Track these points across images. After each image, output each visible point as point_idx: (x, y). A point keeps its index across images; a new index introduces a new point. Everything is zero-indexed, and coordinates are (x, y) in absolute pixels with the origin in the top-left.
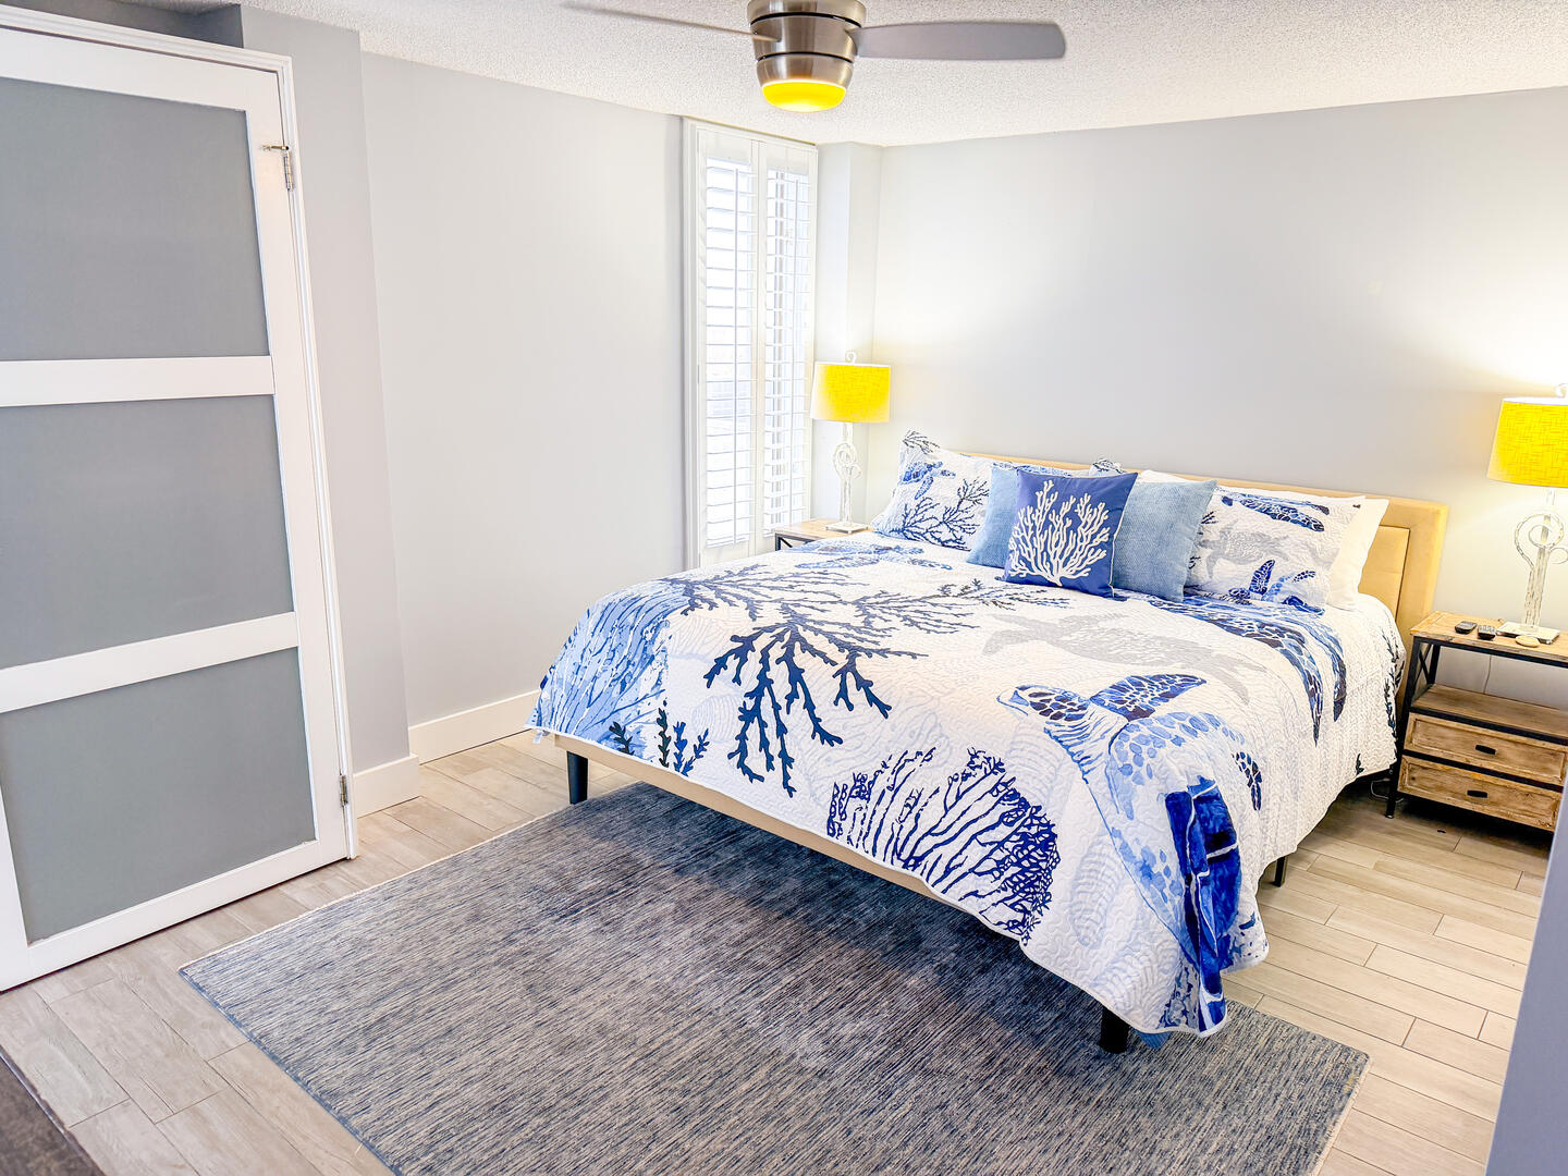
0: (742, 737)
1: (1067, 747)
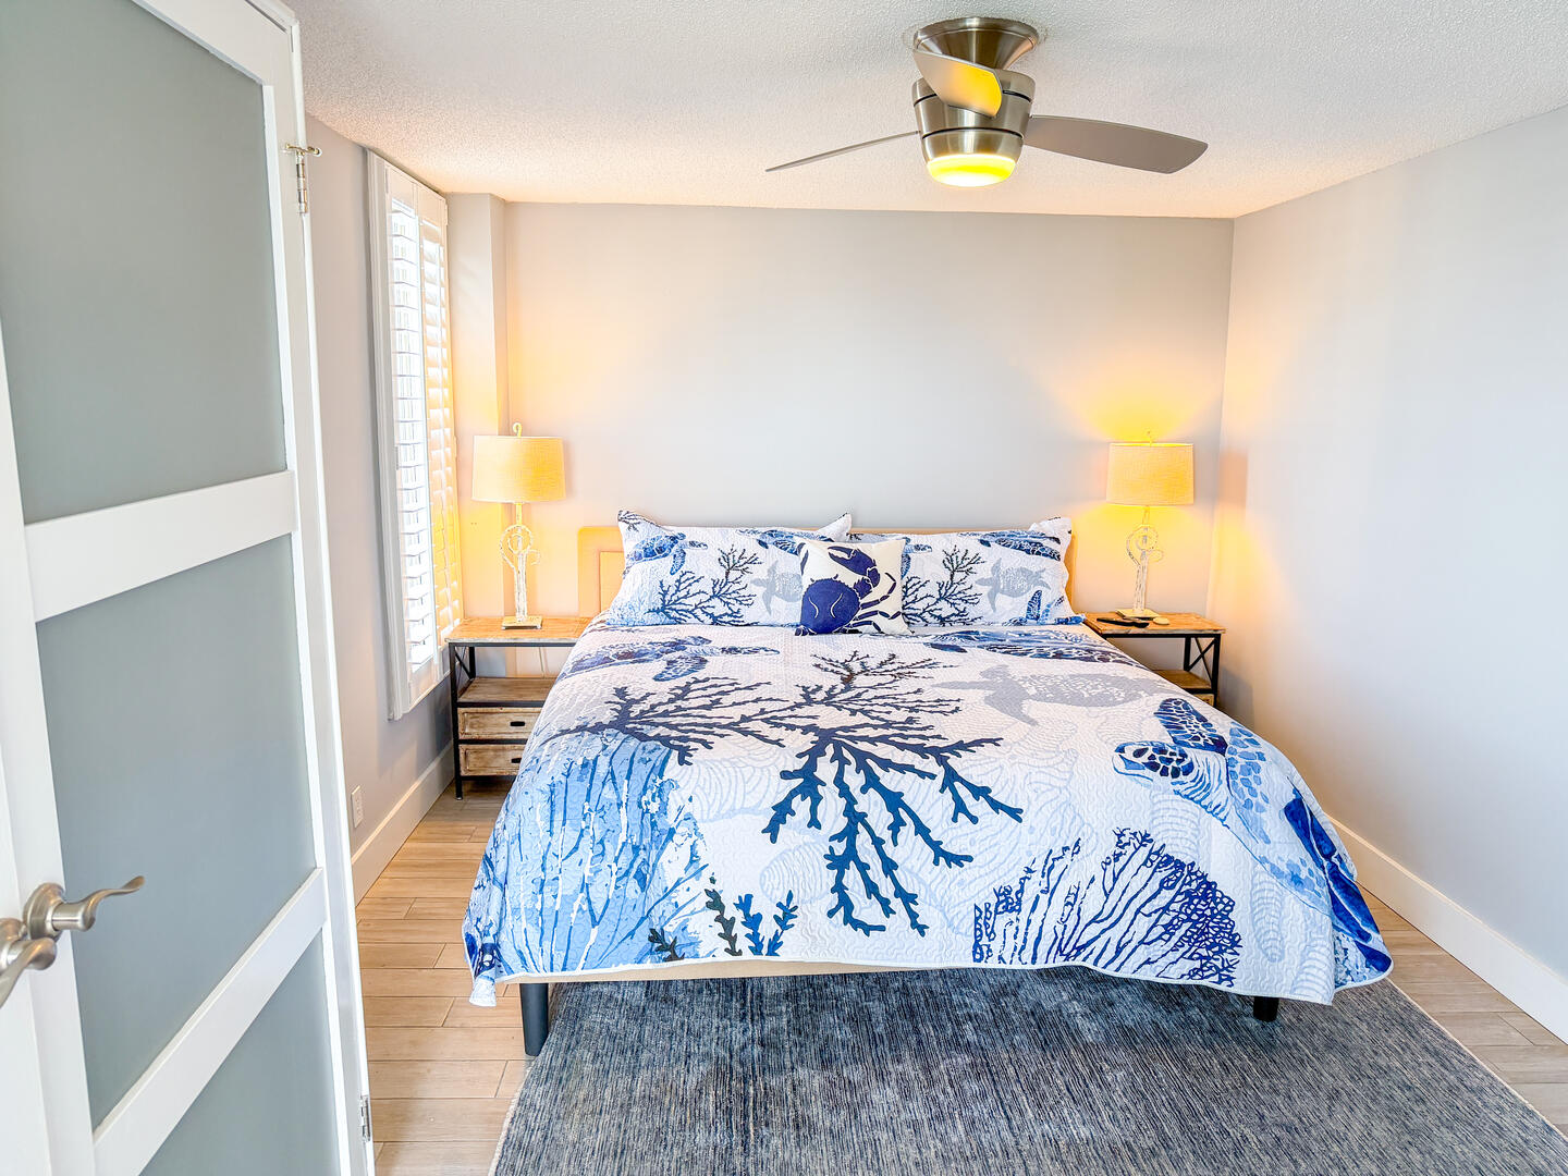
0: (839, 888)
1: (1199, 802)
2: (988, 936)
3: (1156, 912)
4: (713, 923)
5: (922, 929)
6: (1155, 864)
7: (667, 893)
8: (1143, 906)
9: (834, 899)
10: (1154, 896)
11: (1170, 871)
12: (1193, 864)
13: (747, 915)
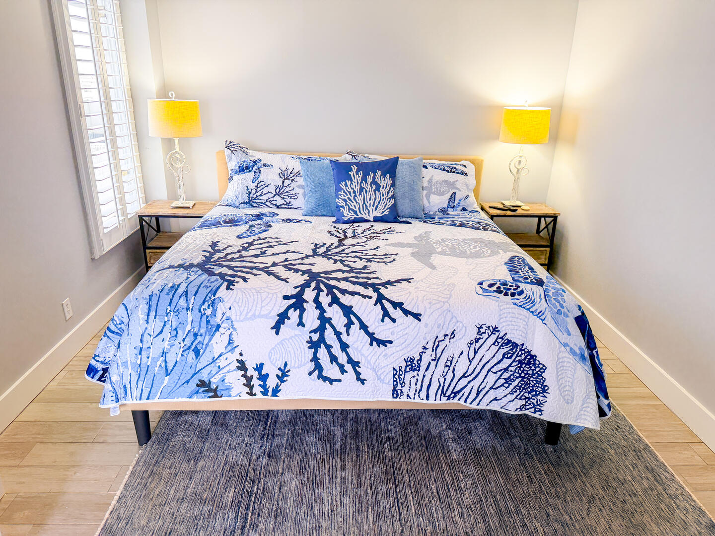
0: (315, 359)
1: (528, 309)
2: (401, 384)
3: (500, 371)
4: (240, 378)
5: (363, 381)
6: (500, 344)
7: (214, 360)
8: (493, 367)
9: (312, 366)
10: (499, 362)
11: (509, 349)
12: (523, 345)
13: (260, 374)
